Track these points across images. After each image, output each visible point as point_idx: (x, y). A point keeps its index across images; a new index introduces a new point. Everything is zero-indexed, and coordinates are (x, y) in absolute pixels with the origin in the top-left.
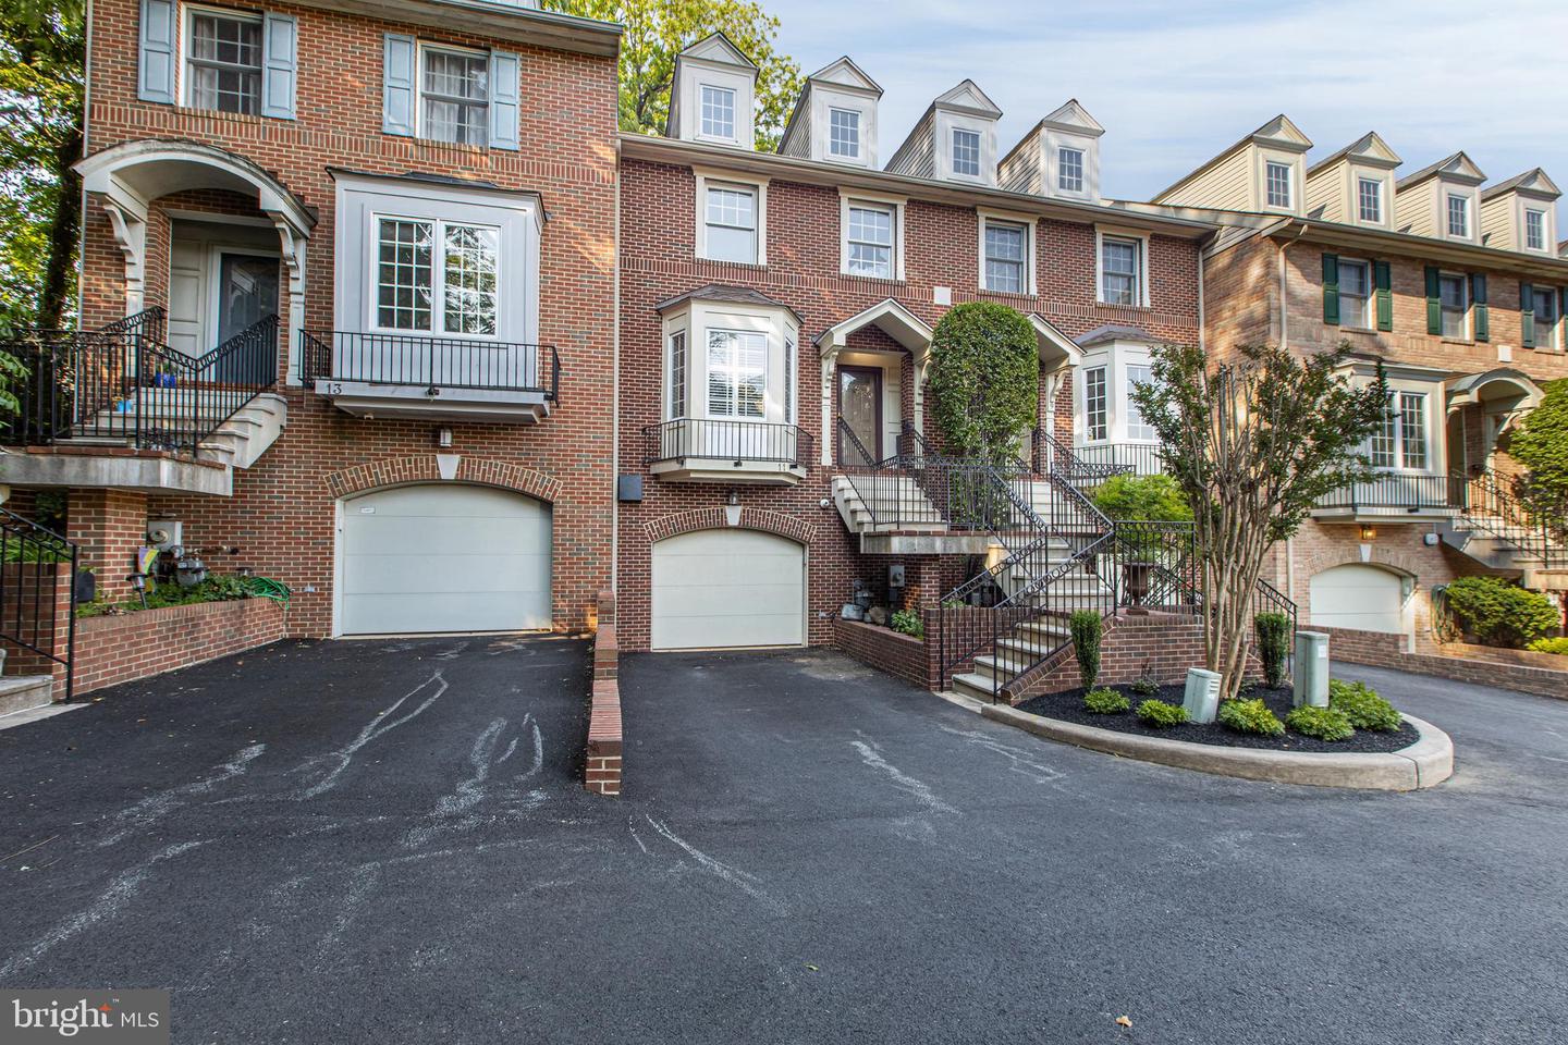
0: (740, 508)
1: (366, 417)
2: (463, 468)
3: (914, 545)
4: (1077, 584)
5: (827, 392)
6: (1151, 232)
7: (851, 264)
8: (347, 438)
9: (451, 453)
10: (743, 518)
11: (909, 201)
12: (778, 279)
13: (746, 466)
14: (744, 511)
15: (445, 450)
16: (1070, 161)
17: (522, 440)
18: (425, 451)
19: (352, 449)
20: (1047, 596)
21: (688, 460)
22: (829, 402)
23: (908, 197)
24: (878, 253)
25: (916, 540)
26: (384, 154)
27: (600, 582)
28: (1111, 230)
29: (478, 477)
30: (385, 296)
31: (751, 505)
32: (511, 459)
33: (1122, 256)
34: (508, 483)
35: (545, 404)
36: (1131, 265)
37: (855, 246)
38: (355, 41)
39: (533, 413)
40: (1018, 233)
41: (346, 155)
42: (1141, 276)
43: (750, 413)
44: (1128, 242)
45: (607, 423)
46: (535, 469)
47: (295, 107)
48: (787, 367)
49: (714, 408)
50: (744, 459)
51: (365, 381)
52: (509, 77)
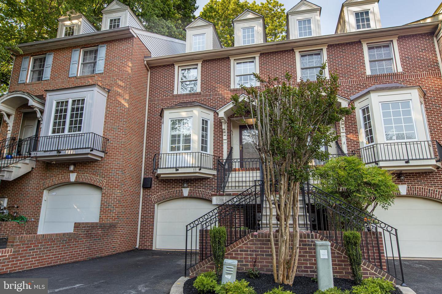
0: (188, 189)
1: (52, 163)
2: (77, 177)
5: (225, 137)
6: (398, 36)
8: (48, 170)
9: (74, 172)
10: (189, 193)
12: (206, 96)
13: (180, 171)
14: (190, 189)
15: (72, 172)
17: (95, 166)
18: (67, 173)
19: (49, 173)
21: (158, 170)
22: (226, 141)
23: (260, 53)
24: (250, 77)
25: (224, 198)
26: (68, 83)
28: (371, 40)
29: (81, 180)
31: (192, 187)
32: (91, 173)
33: (383, 51)
34: (89, 182)
35: (92, 152)
36: (389, 54)
37: (239, 77)
38: (65, 54)
39: (89, 156)
40: (319, 54)
41: (60, 86)
42: (395, 58)
43: (186, 149)
44: (385, 44)
45: (122, 158)
46: (98, 176)
47: (50, 76)
48: (204, 129)
49: (172, 149)
50: (179, 167)
51: (43, 151)
52: (102, 52)
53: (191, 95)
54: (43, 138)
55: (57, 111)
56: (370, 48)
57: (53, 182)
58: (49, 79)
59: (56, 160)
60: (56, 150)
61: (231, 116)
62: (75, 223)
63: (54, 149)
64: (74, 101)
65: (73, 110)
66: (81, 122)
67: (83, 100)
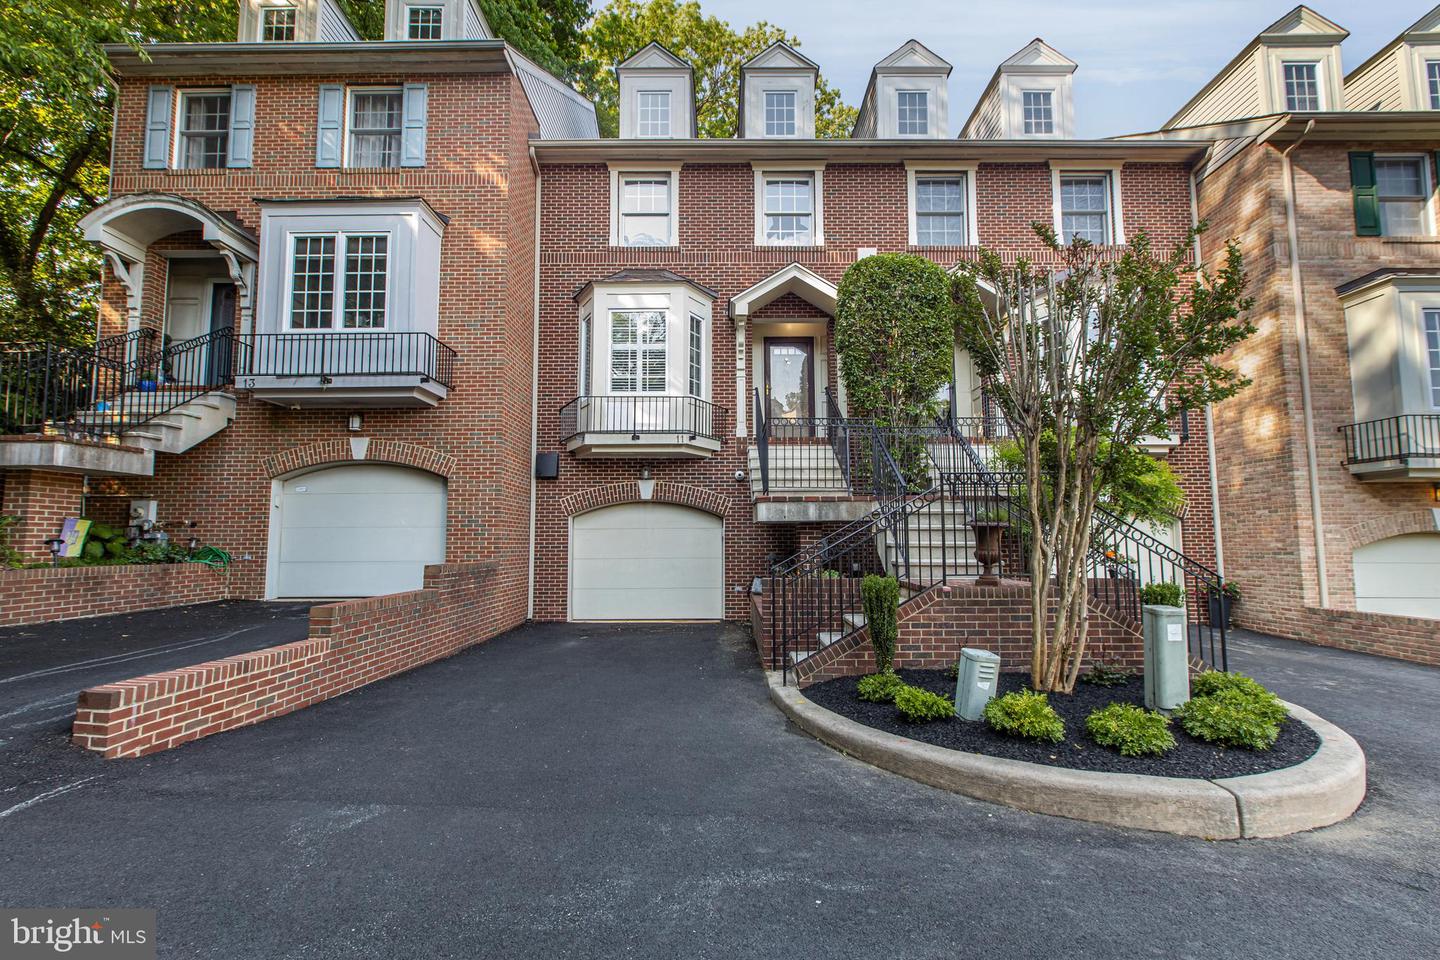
0: (653, 482)
1: (293, 407)
2: (371, 449)
3: (783, 511)
4: (961, 553)
5: (741, 364)
6: (1123, 162)
7: (770, 236)
8: (281, 427)
9: (362, 436)
10: (656, 491)
11: (828, 166)
12: (692, 257)
13: (644, 439)
14: (657, 484)
15: (356, 434)
16: (1037, 105)
17: (422, 422)
18: (341, 435)
19: (283, 436)
21: (587, 436)
22: (742, 374)
23: (826, 162)
24: (798, 222)
25: (786, 507)
26: (316, 184)
27: (489, 552)
28: (1076, 165)
29: (384, 457)
30: (297, 301)
31: (661, 478)
32: (412, 439)
33: (1089, 192)
34: (409, 461)
35: (425, 386)
36: (1101, 201)
37: (771, 218)
38: (298, 96)
39: (416, 395)
40: (957, 183)
41: (288, 190)
42: (1113, 211)
43: (653, 387)
44: (1095, 176)
45: (497, 403)
46: (433, 448)
47: (252, 157)
48: (695, 341)
49: (617, 385)
50: (642, 432)
51: (275, 375)
52: (417, 104)
53: (654, 252)
54: (265, 338)
55: (299, 265)
56: (1064, 183)
57: (298, 459)
58: (251, 165)
59: (302, 402)
60: (317, 375)
61: (755, 312)
62: (427, 567)
63: (310, 371)
64: (352, 241)
65: (351, 264)
66: (380, 301)
67: (382, 240)
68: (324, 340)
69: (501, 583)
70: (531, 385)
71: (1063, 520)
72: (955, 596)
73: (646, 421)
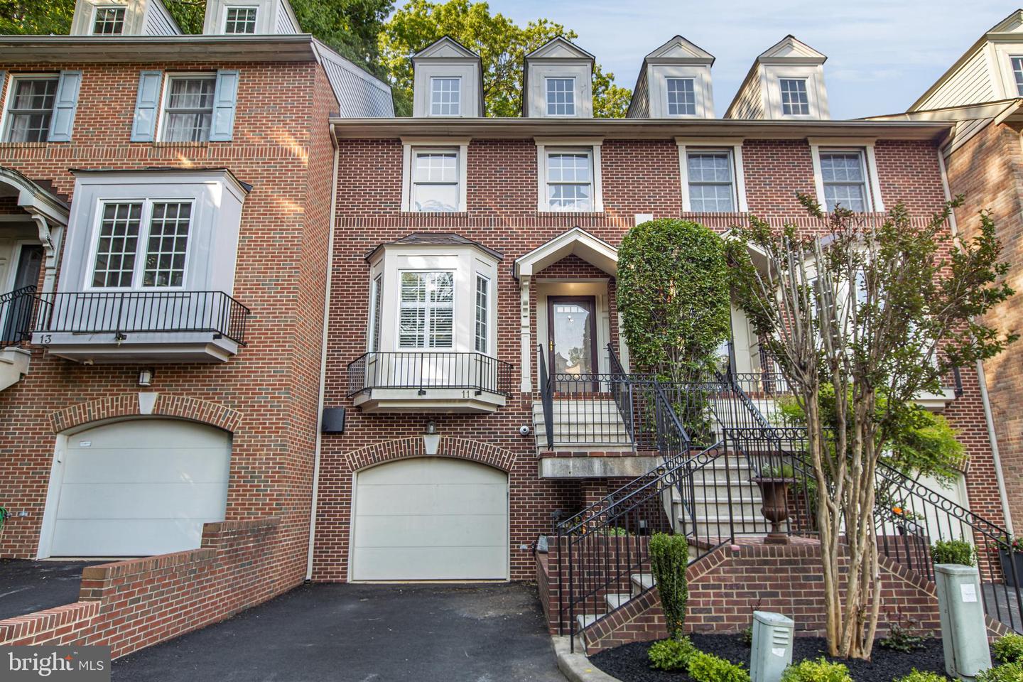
0: (438, 437)
1: (85, 363)
2: (159, 404)
3: (568, 467)
4: (748, 509)
5: (525, 322)
6: (876, 139)
7: (552, 203)
8: (72, 382)
9: (151, 391)
10: (441, 446)
11: (605, 142)
12: (479, 222)
13: (430, 395)
14: (443, 439)
15: (145, 389)
16: (793, 89)
17: (212, 377)
18: (130, 390)
19: (73, 391)
20: (694, 523)
21: (374, 391)
22: (527, 330)
23: (603, 138)
24: (579, 190)
25: (571, 462)
26: (129, 157)
27: (270, 509)
28: (833, 142)
29: (171, 411)
30: (101, 262)
31: (447, 433)
32: (200, 394)
33: (846, 166)
34: (196, 415)
35: (218, 342)
36: (859, 173)
37: (553, 187)
38: (121, 80)
39: (207, 351)
40: (724, 157)
41: (103, 162)
42: (870, 182)
43: (440, 344)
44: (851, 151)
45: (287, 359)
46: (220, 402)
47: (72, 132)
48: (481, 300)
49: (405, 342)
50: (429, 387)
51: (71, 331)
52: (228, 88)
53: (443, 217)
54: (66, 297)
55: (106, 228)
56: (823, 157)
57: (85, 414)
58: (70, 139)
59: (95, 357)
60: (113, 332)
61: (539, 273)
62: (206, 525)
63: (106, 328)
64: (158, 207)
65: (156, 228)
66: (180, 261)
67: (187, 206)
68: (122, 298)
69: (281, 542)
70: (321, 341)
71: (847, 477)
72: (744, 555)
73: (433, 377)
